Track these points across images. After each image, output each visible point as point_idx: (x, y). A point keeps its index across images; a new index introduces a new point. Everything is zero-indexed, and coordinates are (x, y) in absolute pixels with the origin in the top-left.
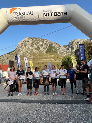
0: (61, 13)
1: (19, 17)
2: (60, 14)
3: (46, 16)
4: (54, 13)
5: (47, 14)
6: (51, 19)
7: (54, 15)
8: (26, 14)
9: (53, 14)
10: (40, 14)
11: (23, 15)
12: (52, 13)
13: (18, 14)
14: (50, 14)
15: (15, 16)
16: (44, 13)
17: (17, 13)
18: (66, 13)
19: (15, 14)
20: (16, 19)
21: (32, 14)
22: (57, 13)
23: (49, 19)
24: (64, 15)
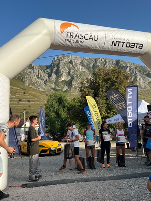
0: (136, 45)
1: (75, 40)
2: (134, 46)
3: (115, 45)
4: (127, 43)
5: (118, 43)
6: (119, 51)
7: (126, 47)
8: (87, 37)
9: (125, 44)
10: (108, 41)
11: (82, 38)
12: (123, 43)
13: (74, 36)
14: (121, 44)
15: (69, 38)
16: (113, 42)
17: (72, 34)
18: (142, 46)
19: (69, 34)
20: (68, 43)
21: (96, 39)
22: (130, 43)
23: (118, 50)
24: (139, 48)
